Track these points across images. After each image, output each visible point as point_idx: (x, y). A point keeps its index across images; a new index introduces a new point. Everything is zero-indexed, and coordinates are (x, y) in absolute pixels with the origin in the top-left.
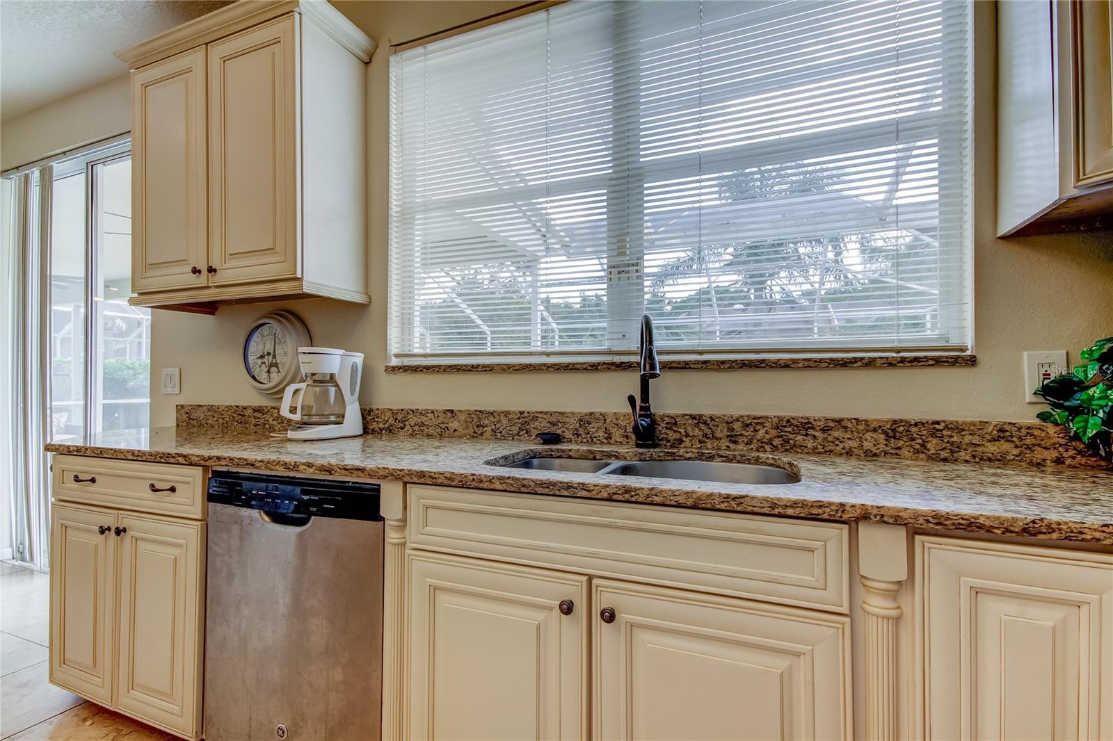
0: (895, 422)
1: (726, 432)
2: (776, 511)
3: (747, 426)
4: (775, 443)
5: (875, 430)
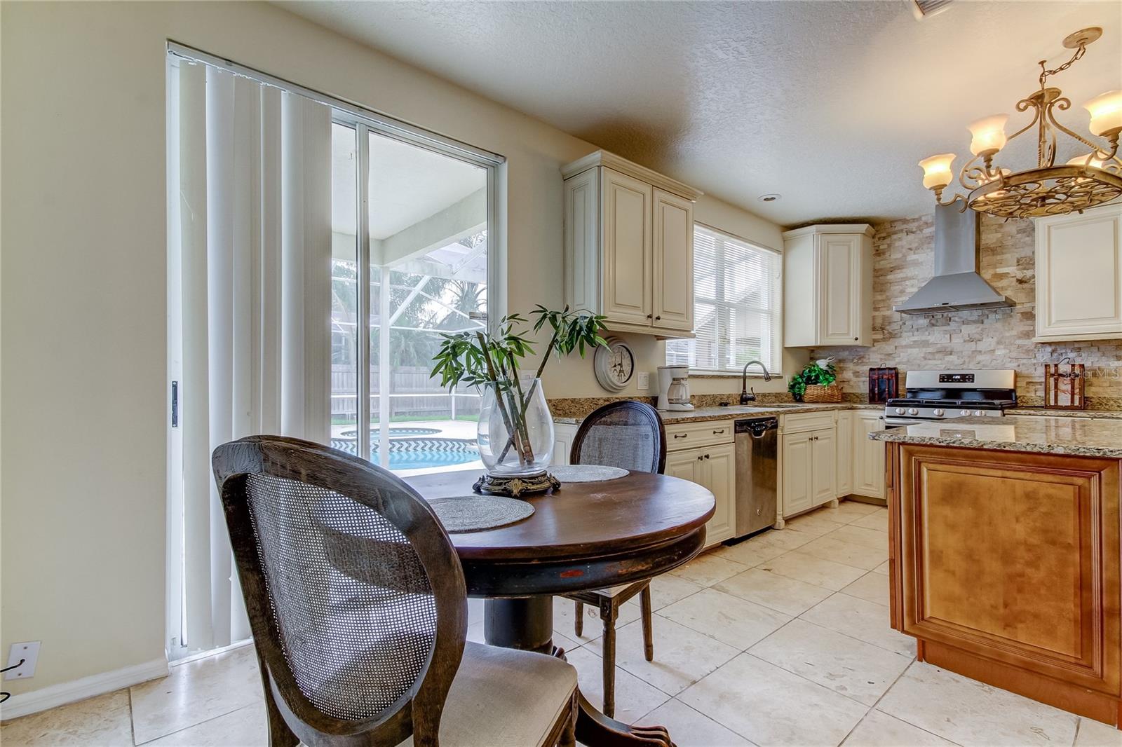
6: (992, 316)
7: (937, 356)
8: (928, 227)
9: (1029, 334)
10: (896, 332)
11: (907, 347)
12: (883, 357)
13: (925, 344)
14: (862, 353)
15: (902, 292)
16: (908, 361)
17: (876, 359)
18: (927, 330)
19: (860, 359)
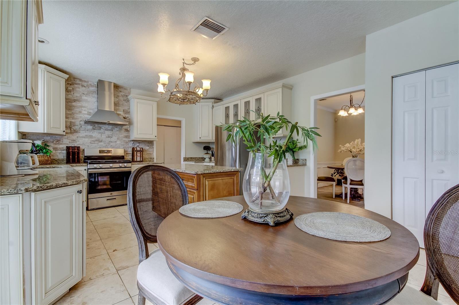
6: (116, 129)
7: (96, 142)
8: (91, 87)
9: (128, 137)
10: (77, 130)
11: (82, 137)
12: (70, 141)
13: (91, 137)
14: (59, 139)
15: (80, 112)
16: (83, 144)
17: (67, 142)
18: (91, 131)
19: (58, 141)
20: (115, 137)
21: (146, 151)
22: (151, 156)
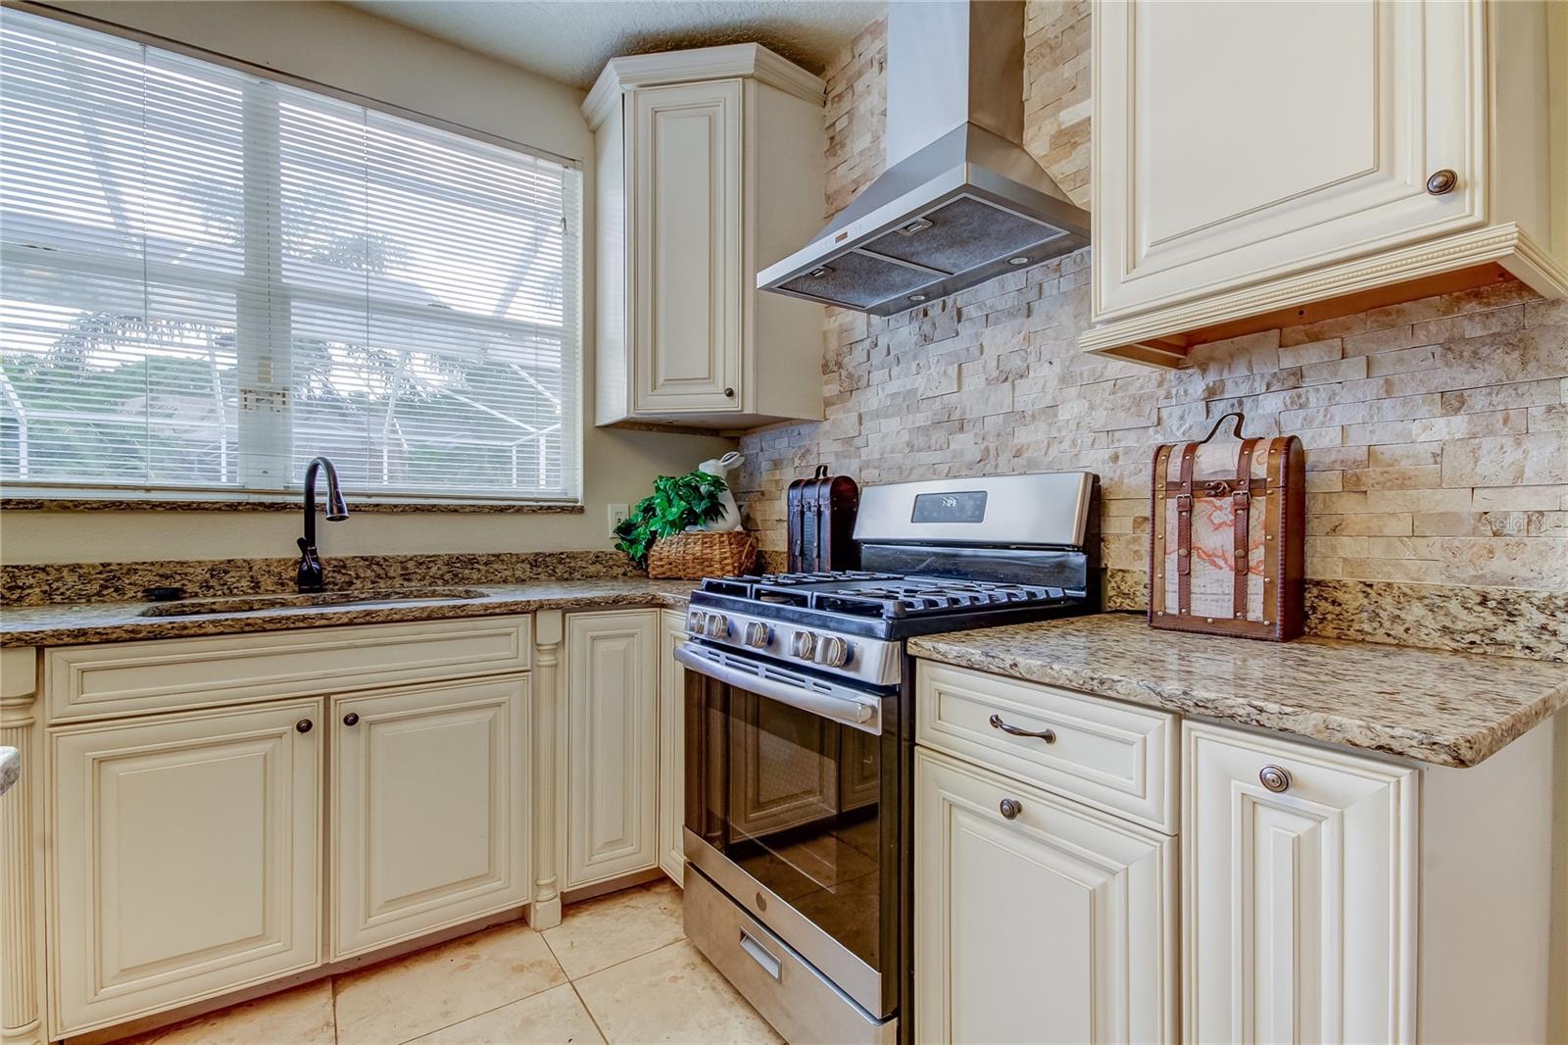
0: (537, 554)
1: (400, 572)
2: (489, 611)
3: (421, 564)
4: (445, 578)
5: (523, 561)
10: (861, 371)
13: (912, 401)
14: (807, 442)
16: (876, 458)
19: (803, 455)
20: (1046, 369)
21: (1404, 482)
22: (1499, 565)
